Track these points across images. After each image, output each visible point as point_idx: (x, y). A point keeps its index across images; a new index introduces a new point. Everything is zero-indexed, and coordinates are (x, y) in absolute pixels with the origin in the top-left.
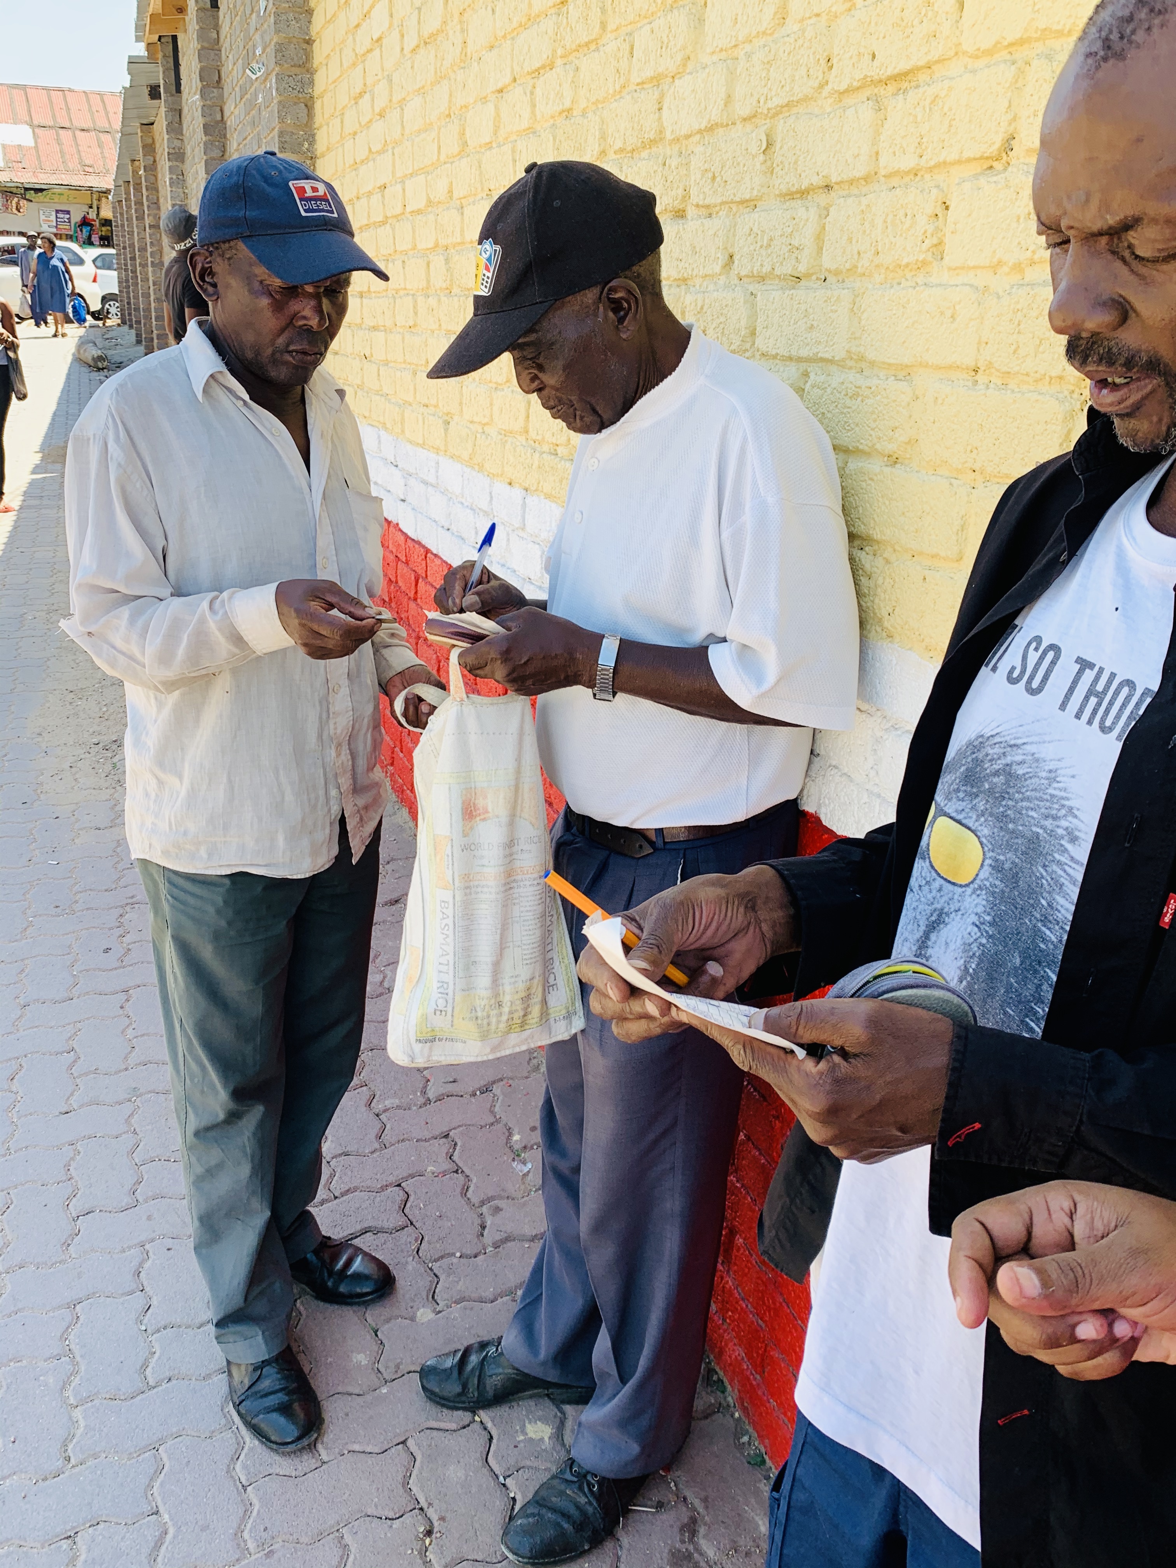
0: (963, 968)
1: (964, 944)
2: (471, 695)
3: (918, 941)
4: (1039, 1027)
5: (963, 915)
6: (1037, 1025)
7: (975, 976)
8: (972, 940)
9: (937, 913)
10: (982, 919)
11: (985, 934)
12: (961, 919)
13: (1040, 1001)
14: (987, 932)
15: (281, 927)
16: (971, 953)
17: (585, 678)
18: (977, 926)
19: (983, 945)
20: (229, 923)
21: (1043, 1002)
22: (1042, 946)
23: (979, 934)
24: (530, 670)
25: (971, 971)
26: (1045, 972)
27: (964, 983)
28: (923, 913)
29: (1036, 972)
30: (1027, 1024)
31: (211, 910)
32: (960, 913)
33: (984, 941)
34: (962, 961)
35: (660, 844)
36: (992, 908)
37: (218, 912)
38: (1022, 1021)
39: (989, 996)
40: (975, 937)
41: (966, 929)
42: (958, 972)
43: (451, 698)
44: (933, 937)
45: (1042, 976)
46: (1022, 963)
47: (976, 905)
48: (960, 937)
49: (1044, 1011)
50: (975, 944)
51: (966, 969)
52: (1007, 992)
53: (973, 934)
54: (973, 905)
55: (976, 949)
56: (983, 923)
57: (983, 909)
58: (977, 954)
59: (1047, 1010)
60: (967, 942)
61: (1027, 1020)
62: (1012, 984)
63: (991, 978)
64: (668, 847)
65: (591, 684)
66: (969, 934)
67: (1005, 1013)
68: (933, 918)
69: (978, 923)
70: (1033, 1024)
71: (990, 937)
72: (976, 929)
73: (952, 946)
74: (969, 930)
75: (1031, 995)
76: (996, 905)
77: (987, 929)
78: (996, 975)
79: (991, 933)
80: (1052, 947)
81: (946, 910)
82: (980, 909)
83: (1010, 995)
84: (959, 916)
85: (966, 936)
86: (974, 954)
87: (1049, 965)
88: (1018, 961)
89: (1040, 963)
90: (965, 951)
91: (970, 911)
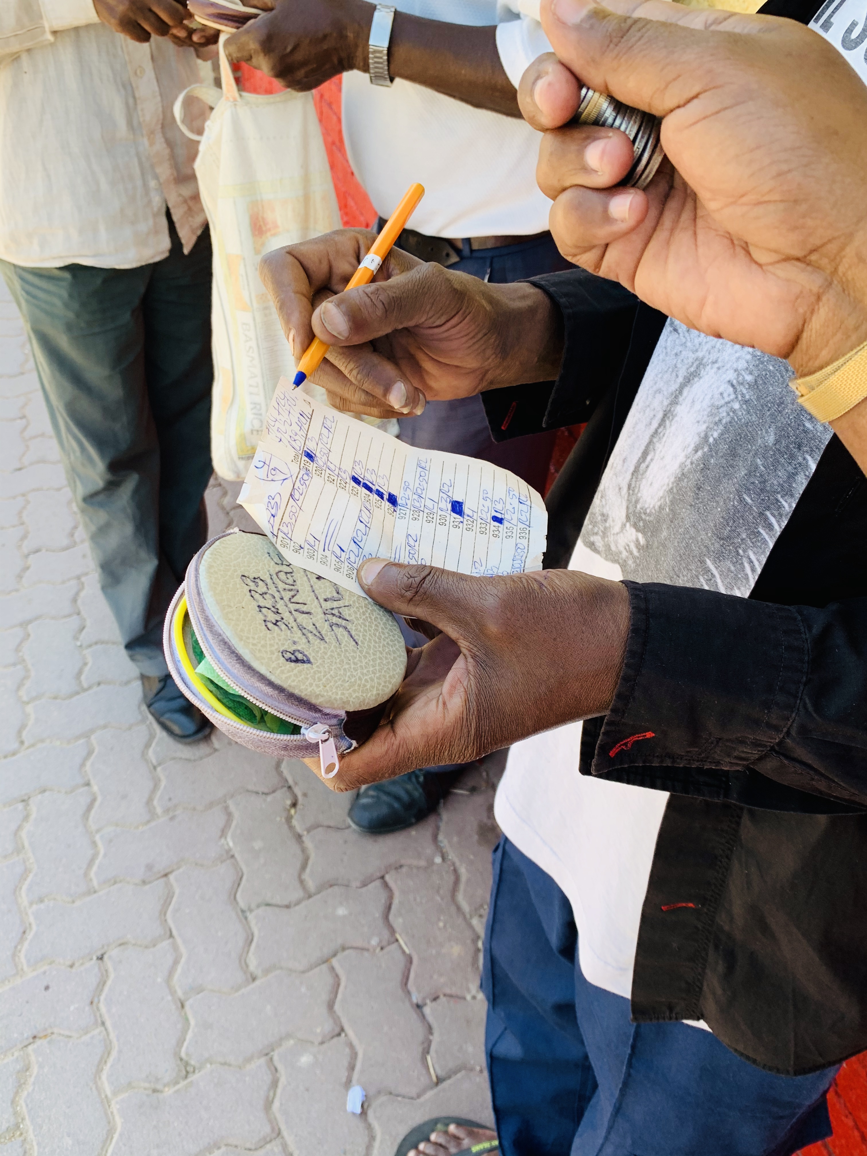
0: (702, 435)
1: (713, 405)
2: (245, 94)
3: (672, 394)
4: (780, 525)
5: (719, 368)
6: (778, 522)
7: (713, 449)
8: (722, 402)
9: (698, 362)
10: (741, 378)
11: (739, 396)
12: (716, 373)
13: (788, 493)
14: (743, 395)
15: (126, 317)
16: (717, 419)
17: (359, 61)
18: (733, 386)
19: (734, 412)
20: (78, 316)
21: (792, 496)
22: (808, 425)
23: (733, 396)
24: (299, 56)
25: (711, 440)
26: (804, 459)
27: (700, 453)
28: (685, 361)
29: (792, 457)
30: (766, 519)
31: (58, 303)
32: (716, 365)
33: (736, 406)
34: (704, 427)
35: (466, 252)
36: (757, 366)
37: (66, 306)
38: (761, 514)
39: (725, 475)
40: (727, 399)
41: (718, 388)
42: (697, 439)
43: (223, 99)
44: (685, 392)
45: (800, 464)
46: (777, 442)
47: (738, 359)
48: (709, 396)
49: (790, 506)
50: (724, 409)
51: (706, 437)
52: (749, 474)
53: (725, 395)
54: (734, 358)
55: (725, 414)
56: (742, 384)
57: (746, 365)
58: (724, 421)
59: (794, 506)
60: (717, 403)
61: (768, 513)
62: (757, 467)
63: (733, 454)
64: (475, 255)
65: (366, 69)
66: (721, 394)
67: (741, 500)
68: (692, 369)
69: (735, 382)
70: (773, 520)
71: (746, 402)
72: (731, 389)
73: (697, 406)
74: (721, 389)
75: (780, 485)
76: (762, 363)
77: (745, 391)
78: (740, 452)
79: (747, 397)
80: (821, 428)
81: (705, 360)
82: (742, 365)
83: (752, 480)
84: (715, 369)
85: (717, 396)
86: (720, 421)
87: (812, 451)
88: (771, 439)
89: (799, 447)
90: (711, 415)
91: (729, 366)
